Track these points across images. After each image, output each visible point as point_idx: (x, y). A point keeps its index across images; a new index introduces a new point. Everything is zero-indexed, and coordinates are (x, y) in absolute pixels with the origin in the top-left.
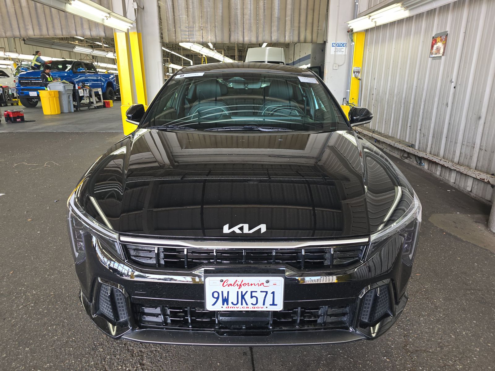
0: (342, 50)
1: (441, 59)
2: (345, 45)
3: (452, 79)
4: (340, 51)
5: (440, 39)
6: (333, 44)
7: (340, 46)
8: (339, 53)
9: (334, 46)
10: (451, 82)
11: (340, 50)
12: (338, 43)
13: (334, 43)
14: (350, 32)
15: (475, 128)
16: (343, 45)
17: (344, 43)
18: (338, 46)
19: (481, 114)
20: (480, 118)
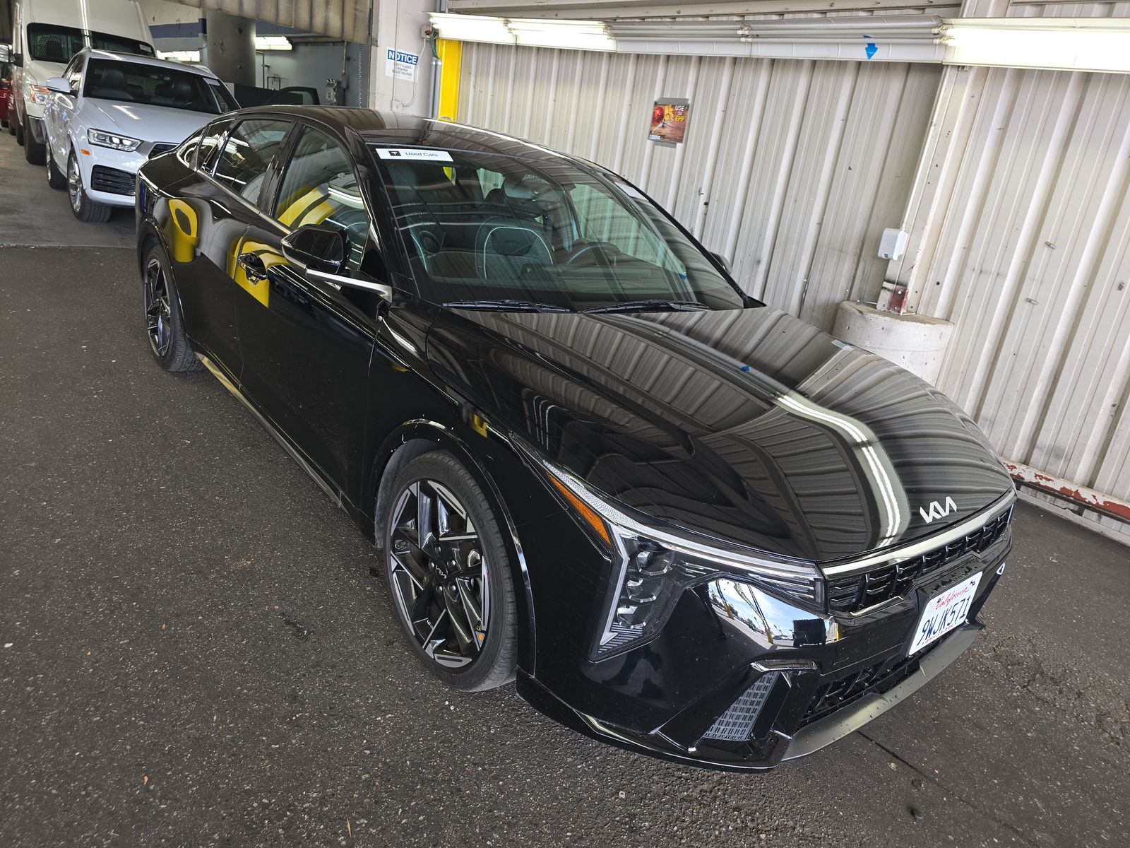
0: (410, 71)
1: (675, 147)
2: (413, 60)
3: (700, 189)
4: (405, 72)
5: (672, 110)
6: (390, 52)
7: (404, 61)
8: (401, 77)
9: (391, 59)
10: (700, 193)
11: (405, 70)
12: (400, 53)
13: (392, 51)
14: (433, 35)
15: (750, 278)
16: (410, 59)
17: (412, 56)
18: (400, 60)
19: (760, 257)
20: (759, 262)
